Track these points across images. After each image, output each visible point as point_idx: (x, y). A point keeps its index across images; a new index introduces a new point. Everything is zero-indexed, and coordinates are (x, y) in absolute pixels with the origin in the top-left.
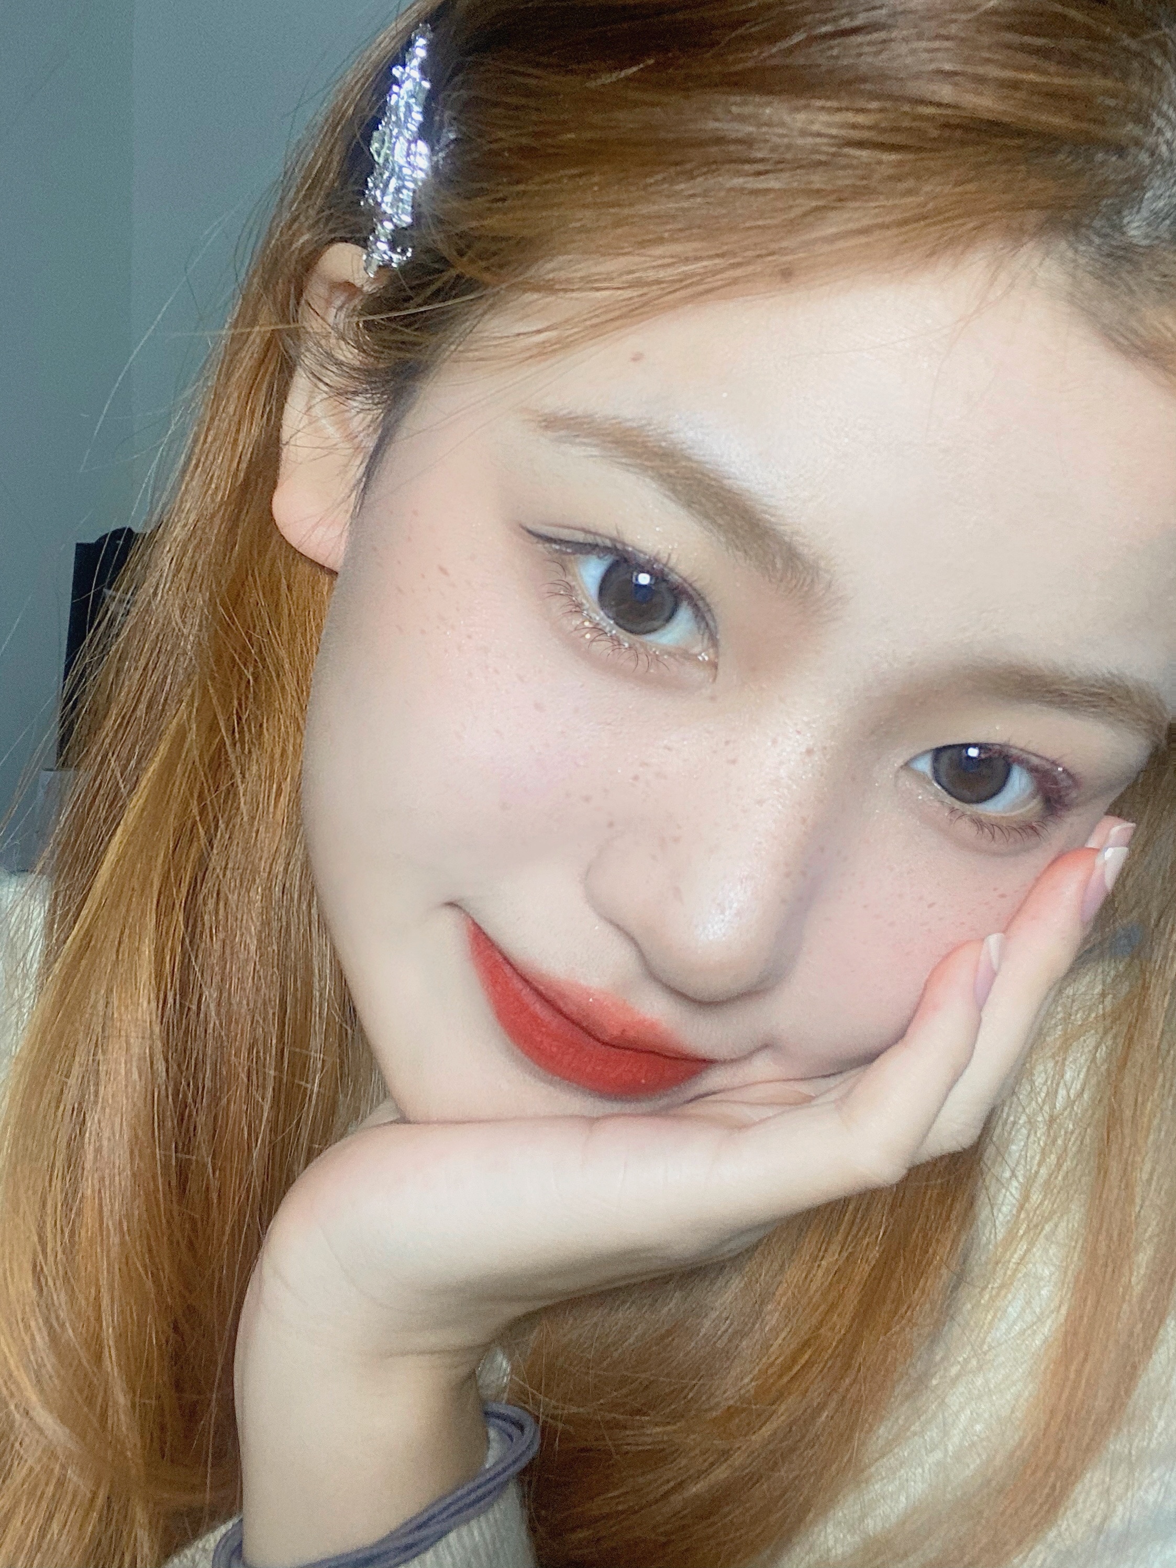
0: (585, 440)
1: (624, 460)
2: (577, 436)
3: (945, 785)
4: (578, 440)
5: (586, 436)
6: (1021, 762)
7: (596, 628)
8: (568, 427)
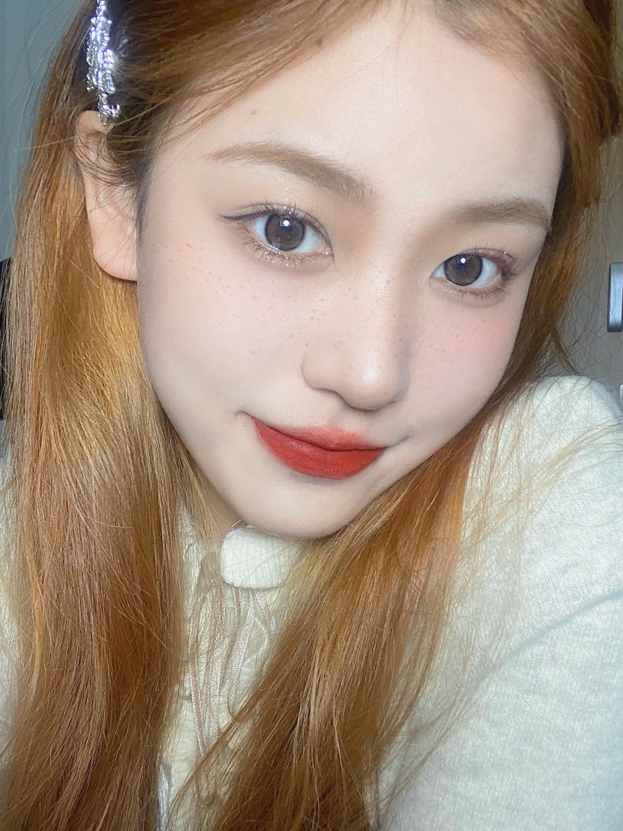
0: (238, 158)
1: (260, 161)
2: (234, 157)
3: (454, 280)
4: (235, 158)
5: (238, 156)
6: (485, 256)
7: (271, 253)
8: (229, 154)
